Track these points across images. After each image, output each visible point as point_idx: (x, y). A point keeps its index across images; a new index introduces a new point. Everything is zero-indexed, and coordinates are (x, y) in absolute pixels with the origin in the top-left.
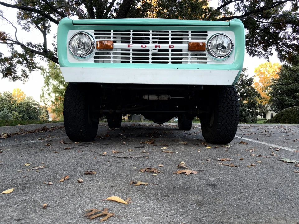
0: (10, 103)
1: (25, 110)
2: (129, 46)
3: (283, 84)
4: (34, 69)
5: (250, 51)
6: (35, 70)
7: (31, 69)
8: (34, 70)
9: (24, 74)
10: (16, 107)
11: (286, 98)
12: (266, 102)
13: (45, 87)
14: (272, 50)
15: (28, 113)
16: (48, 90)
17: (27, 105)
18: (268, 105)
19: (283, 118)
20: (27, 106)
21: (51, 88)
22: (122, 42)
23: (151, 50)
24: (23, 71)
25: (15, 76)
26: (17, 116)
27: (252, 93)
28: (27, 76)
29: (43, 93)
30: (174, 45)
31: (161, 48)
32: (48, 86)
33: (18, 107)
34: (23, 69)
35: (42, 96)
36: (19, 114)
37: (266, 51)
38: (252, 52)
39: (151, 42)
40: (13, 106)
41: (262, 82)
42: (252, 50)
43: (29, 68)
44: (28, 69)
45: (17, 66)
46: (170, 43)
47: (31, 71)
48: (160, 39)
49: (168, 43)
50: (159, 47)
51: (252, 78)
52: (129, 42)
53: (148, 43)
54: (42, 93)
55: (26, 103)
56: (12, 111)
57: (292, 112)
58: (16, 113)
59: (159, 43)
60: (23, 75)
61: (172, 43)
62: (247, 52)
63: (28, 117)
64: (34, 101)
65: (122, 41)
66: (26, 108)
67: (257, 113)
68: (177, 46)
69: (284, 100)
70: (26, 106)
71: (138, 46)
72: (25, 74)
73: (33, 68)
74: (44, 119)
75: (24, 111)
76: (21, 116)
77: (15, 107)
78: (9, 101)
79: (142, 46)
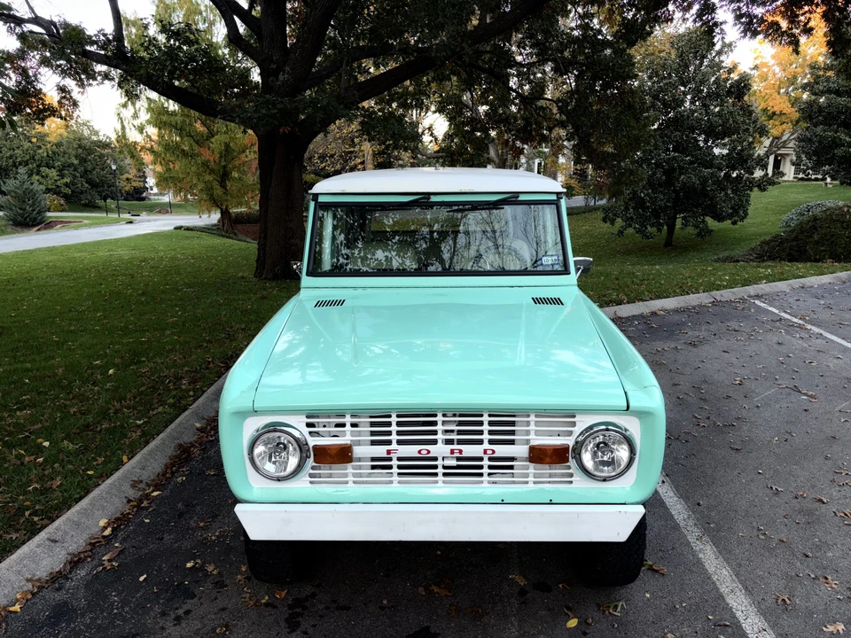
0: (30, 142)
1: (76, 162)
2: (389, 452)
3: (838, 93)
4: (91, 81)
5: (743, 20)
6: (94, 83)
7: (81, 80)
8: (90, 85)
9: (64, 97)
10: (48, 156)
11: (843, 136)
12: (784, 126)
13: (125, 106)
14: (810, 19)
15: (86, 171)
16: (135, 116)
17: (80, 146)
18: (793, 134)
19: (816, 237)
20: (80, 151)
21: (142, 109)
22: (373, 443)
23: (440, 459)
24: (62, 89)
25: (40, 106)
26: (56, 181)
27: (744, 122)
28: (75, 104)
29: (123, 128)
30: (493, 447)
31: (464, 455)
32: (133, 104)
33: (54, 153)
34: (61, 85)
35: (120, 134)
36: (62, 176)
37: (793, 19)
38: (750, 23)
39: (440, 442)
40: (41, 151)
41: (780, 64)
42: (750, 16)
43: (74, 79)
44: (75, 82)
45: (42, 79)
46: (486, 442)
47: (81, 85)
48: (460, 432)
49: (480, 442)
50: (461, 451)
51: (749, 71)
52: (389, 443)
53: (434, 442)
54: (119, 127)
55: (74, 140)
56: (39, 166)
57: (843, 222)
58: (53, 173)
59: (460, 442)
60: (63, 101)
61: (491, 442)
62: (735, 25)
63: (87, 182)
64: (96, 133)
65: (371, 432)
66: (76, 157)
67: (750, 183)
68: (501, 450)
69: (836, 143)
70: (77, 148)
71: (411, 450)
72: (68, 100)
73: (88, 79)
74: (135, 184)
75: (73, 164)
76: (67, 180)
77: (45, 154)
78: (28, 139)
79: (419, 452)
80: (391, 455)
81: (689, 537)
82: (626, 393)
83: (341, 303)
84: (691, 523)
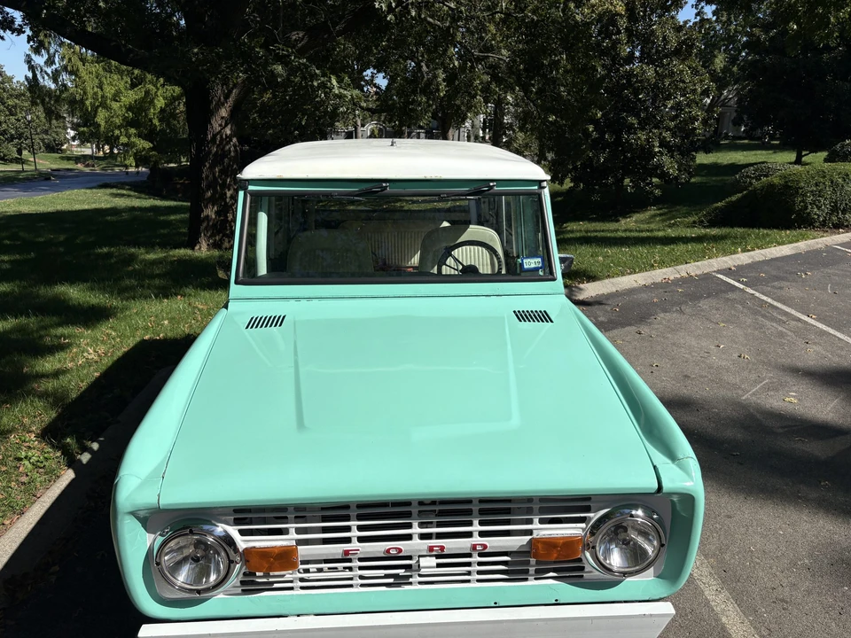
22: (326, 541)
23: (415, 557)
30: (485, 540)
31: (446, 552)
39: (415, 537)
46: (476, 534)
48: (441, 523)
49: (469, 535)
50: (442, 547)
52: (348, 540)
53: (409, 537)
59: (440, 536)
61: (482, 534)
68: (496, 544)
79: (388, 551)
80: (350, 557)
81: (706, 593)
82: (655, 467)
83: (278, 321)
84: (705, 571)
